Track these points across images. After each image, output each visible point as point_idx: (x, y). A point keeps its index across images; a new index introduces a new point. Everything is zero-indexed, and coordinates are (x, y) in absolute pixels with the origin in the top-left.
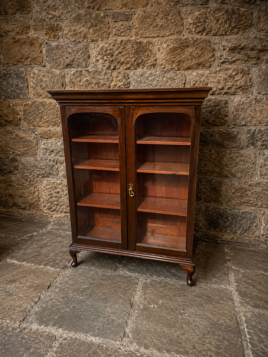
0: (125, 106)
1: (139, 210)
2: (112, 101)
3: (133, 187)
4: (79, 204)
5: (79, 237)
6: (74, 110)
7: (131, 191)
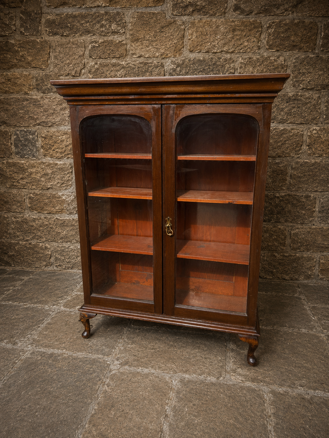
0: (162, 104)
1: (180, 255)
2: (144, 97)
3: (171, 222)
4: (94, 248)
5: (93, 295)
6: (88, 111)
7: (168, 227)
